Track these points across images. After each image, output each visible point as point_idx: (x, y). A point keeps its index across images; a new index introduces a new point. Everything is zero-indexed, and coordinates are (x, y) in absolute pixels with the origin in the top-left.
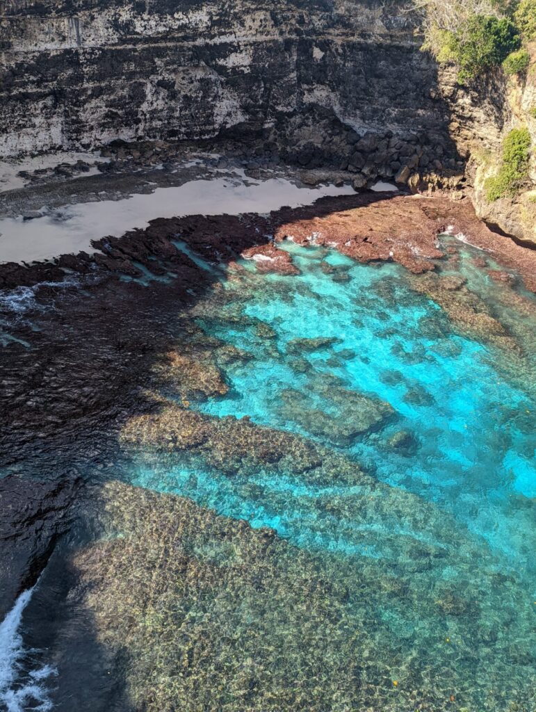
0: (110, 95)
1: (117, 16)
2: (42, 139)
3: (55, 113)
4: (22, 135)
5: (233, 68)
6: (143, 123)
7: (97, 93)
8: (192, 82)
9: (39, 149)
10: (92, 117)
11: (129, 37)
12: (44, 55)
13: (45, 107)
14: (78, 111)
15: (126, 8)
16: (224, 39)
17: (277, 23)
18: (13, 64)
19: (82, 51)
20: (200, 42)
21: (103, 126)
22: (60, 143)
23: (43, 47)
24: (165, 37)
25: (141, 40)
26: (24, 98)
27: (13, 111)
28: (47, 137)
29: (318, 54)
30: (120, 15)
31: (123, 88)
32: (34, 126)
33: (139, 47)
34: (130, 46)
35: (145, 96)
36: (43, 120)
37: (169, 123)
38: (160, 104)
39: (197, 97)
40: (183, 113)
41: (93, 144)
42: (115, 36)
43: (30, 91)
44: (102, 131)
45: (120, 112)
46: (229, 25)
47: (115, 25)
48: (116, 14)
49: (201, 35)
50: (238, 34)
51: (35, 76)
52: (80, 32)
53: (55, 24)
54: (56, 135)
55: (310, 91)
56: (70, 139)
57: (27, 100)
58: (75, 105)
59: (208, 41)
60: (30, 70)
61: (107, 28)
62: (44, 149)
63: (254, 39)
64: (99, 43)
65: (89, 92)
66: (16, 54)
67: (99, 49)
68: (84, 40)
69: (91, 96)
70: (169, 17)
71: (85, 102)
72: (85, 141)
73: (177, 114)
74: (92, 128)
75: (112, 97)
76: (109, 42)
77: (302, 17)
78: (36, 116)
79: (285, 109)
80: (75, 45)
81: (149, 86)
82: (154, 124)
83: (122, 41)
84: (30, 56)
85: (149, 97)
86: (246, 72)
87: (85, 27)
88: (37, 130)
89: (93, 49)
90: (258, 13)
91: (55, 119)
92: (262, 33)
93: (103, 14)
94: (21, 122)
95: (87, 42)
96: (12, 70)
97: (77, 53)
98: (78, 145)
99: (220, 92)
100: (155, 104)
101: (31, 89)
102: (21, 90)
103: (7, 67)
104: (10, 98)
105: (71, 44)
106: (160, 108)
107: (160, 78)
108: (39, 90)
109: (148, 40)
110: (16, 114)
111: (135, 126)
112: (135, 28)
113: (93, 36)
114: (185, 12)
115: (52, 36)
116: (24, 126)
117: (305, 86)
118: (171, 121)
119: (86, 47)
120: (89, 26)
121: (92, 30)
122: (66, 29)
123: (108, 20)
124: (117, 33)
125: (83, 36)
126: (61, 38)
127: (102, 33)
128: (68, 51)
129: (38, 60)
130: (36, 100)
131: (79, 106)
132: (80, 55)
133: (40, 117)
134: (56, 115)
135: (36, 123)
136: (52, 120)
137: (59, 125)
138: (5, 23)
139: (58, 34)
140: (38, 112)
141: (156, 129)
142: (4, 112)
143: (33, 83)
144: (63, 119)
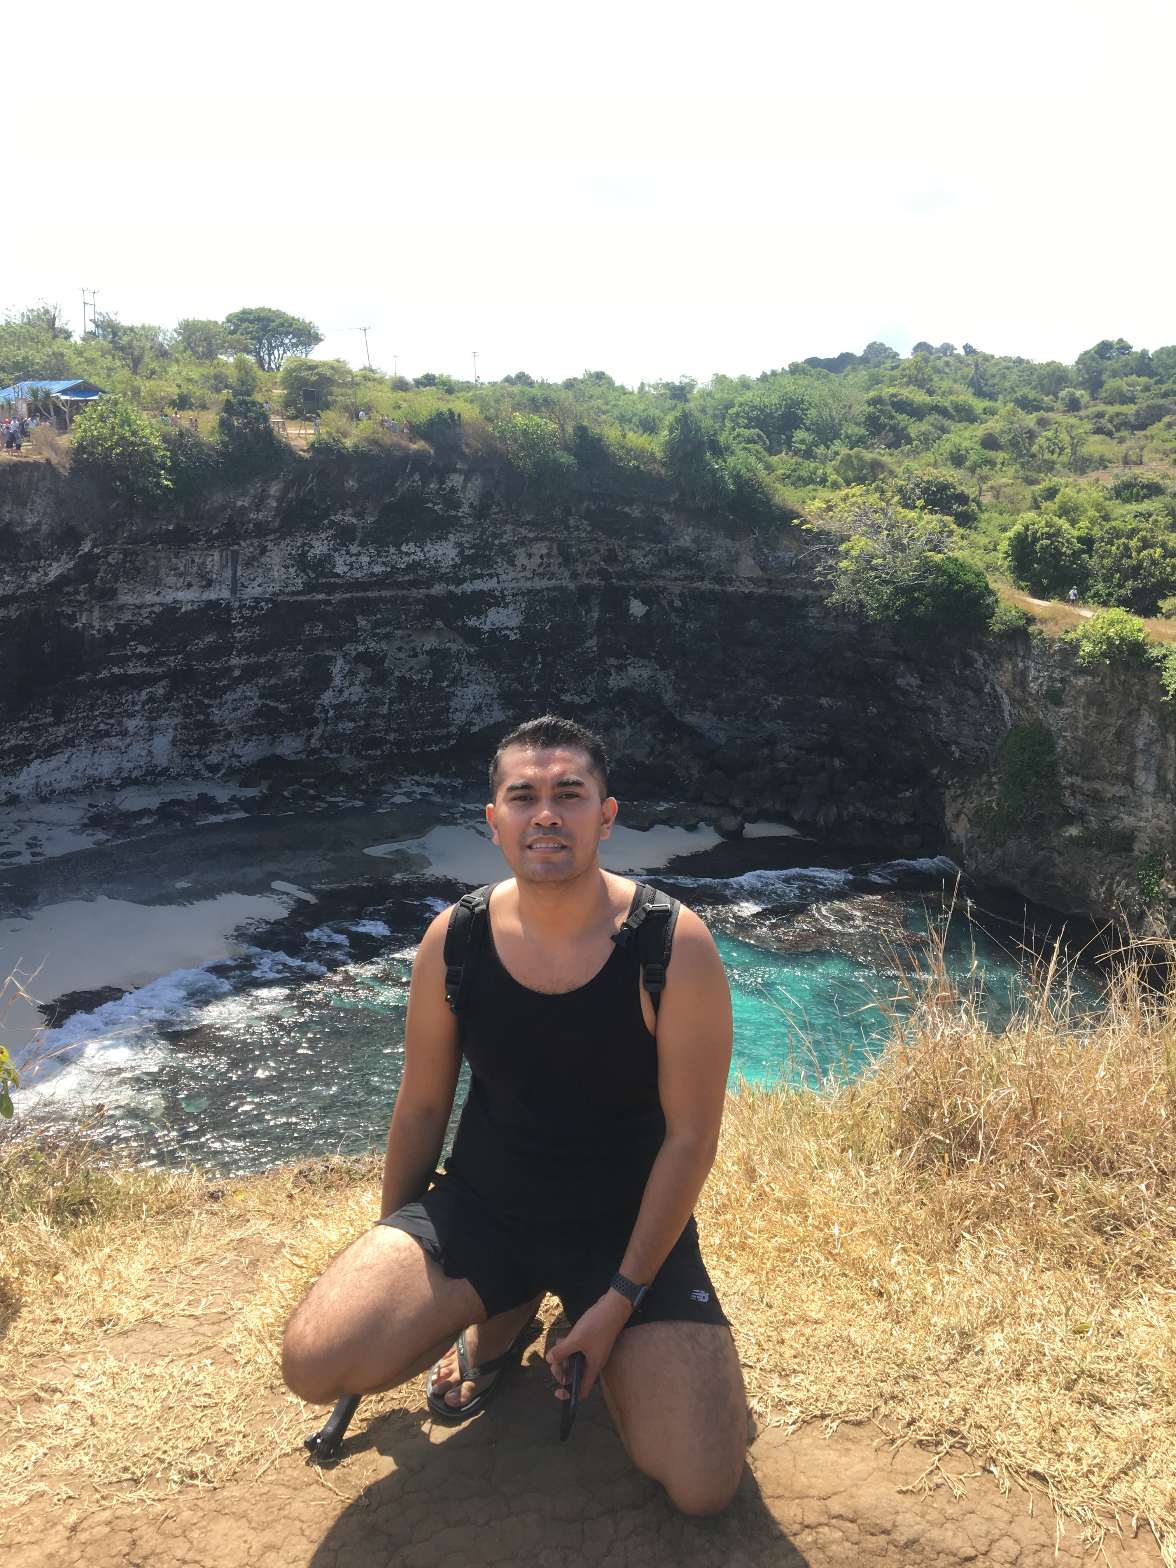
0: (270, 677)
1: (306, 548)
2: (134, 757)
3: (166, 710)
4: (100, 749)
5: (492, 632)
6: (322, 727)
7: (250, 674)
8: (416, 655)
9: (125, 775)
10: (233, 715)
11: (321, 581)
12: (171, 610)
13: (151, 699)
14: (209, 706)
15: (323, 536)
16: (479, 585)
17: (567, 559)
18: (112, 624)
19: (238, 604)
20: (439, 589)
21: (248, 732)
22: (165, 764)
23: (169, 597)
24: (380, 582)
25: (341, 586)
26: (118, 683)
27: (92, 708)
28: (144, 753)
29: (637, 608)
30: (312, 547)
31: (294, 667)
32: (124, 733)
33: (336, 597)
34: (321, 596)
35: (330, 678)
36: (142, 723)
37: (367, 725)
38: (355, 693)
39: (423, 680)
40: (395, 707)
41: (226, 764)
42: (299, 581)
43: (131, 672)
44: (247, 740)
46: (488, 563)
47: (302, 562)
48: (304, 544)
49: (443, 578)
50: (503, 577)
51: (147, 645)
52: (239, 573)
53: (197, 560)
54: (162, 746)
55: (621, 668)
56: (186, 755)
57: (123, 688)
58: (207, 695)
59: (452, 588)
60: (142, 635)
61: (287, 567)
62: (134, 775)
63: (528, 584)
64: (270, 590)
65: (237, 673)
66: (121, 608)
67: (267, 601)
68: (243, 585)
69: (238, 681)
70: (392, 550)
71: (226, 689)
72: (214, 759)
73: (384, 710)
74: (229, 736)
75: (272, 682)
76: (286, 590)
77: (612, 551)
78: (131, 716)
79: (577, 700)
80: (226, 594)
81: (340, 661)
82: (341, 727)
83: (310, 588)
84: (145, 612)
85: (337, 681)
86: (513, 637)
87: (248, 564)
88: (128, 741)
89: (257, 600)
90: (538, 545)
91: (164, 721)
92: (542, 576)
93: (283, 545)
94: (102, 726)
95: (249, 590)
96: (107, 635)
97: (228, 608)
98: (198, 765)
99: (465, 672)
100: (346, 693)
101: (133, 669)
102: (116, 670)
103: (99, 631)
104: (92, 684)
105: (220, 593)
106: (354, 698)
107: (361, 648)
108: (147, 670)
109: (357, 585)
110: (97, 713)
111: (305, 732)
112: (334, 567)
113: (259, 580)
114: (420, 542)
115: (189, 578)
116: (107, 734)
117: (613, 661)
118: (372, 722)
119: (245, 597)
120: (256, 564)
121: (260, 570)
122: (216, 568)
123: (290, 554)
124: (302, 574)
125: (243, 580)
126: (204, 583)
127: (276, 574)
128: (212, 605)
129: (158, 619)
130: (138, 687)
131: (213, 697)
132: (232, 610)
133: (139, 716)
134: (168, 713)
135: (129, 729)
136: (158, 723)
137: (170, 730)
138: (114, 557)
139: (199, 576)
140: (137, 708)
141: (342, 736)
142: (78, 709)
143: (140, 657)
144: (180, 720)
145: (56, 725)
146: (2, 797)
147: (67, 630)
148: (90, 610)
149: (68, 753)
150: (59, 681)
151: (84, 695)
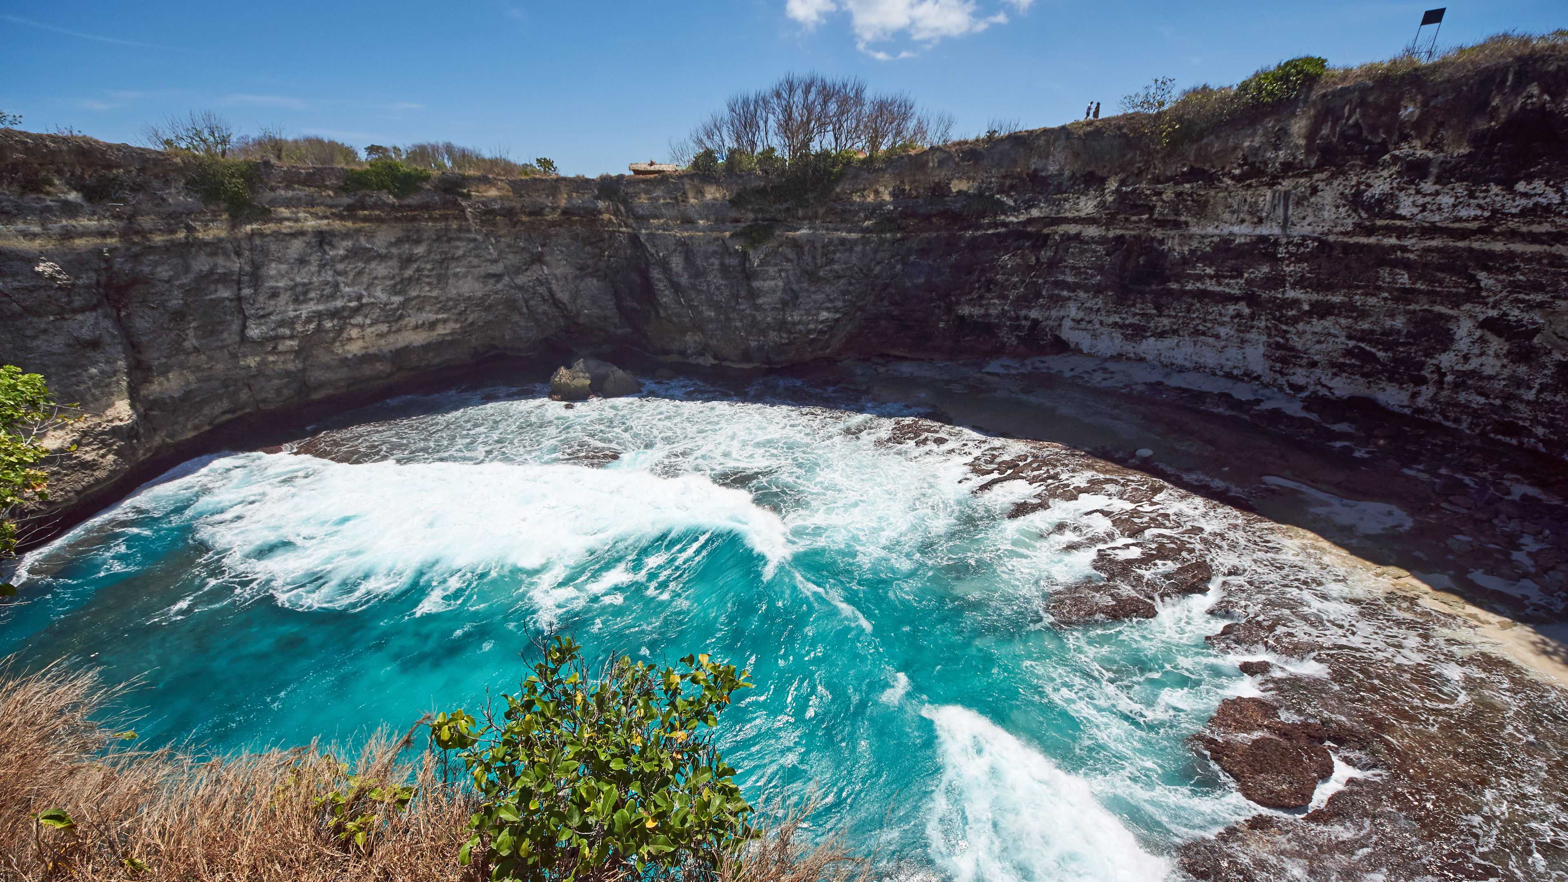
0: (1356, 320)
1: (1363, 187)
2: (1232, 357)
3: (1252, 327)
4: (1199, 344)
6: (1433, 388)
7: (1324, 311)
9: (1226, 369)
10: (1318, 347)
11: (1379, 223)
12: (1227, 241)
13: (1239, 315)
14: (1286, 332)
15: (1385, 173)
18: (1186, 249)
19: (1284, 240)
21: (1339, 368)
22: (1260, 372)
23: (1226, 230)
24: (1487, 230)
25: (1412, 230)
26: (1202, 295)
27: (1188, 311)
28: (1240, 357)
30: (1369, 186)
31: (1388, 316)
32: (1217, 337)
33: (1414, 243)
35: (1450, 339)
36: (1232, 332)
37: (1504, 407)
38: (1488, 364)
40: (1547, 396)
41: (1310, 389)
42: (1350, 221)
43: (1210, 288)
44: (1335, 375)
45: (1381, 354)
47: (1355, 201)
48: (1359, 183)
51: (1212, 268)
52: (1290, 212)
53: (1249, 199)
54: (1254, 358)
56: (1272, 369)
57: (1207, 300)
58: (1281, 321)
60: (1206, 259)
61: (1337, 207)
62: (1235, 372)
64: (1319, 230)
65: (1306, 307)
66: (1191, 237)
67: (1314, 239)
68: (1293, 224)
69: (1310, 314)
70: (1498, 190)
71: (1298, 320)
72: (1298, 380)
74: (1313, 364)
75: (1363, 325)
76: (1336, 230)
78: (1223, 324)
80: (1277, 231)
81: (1465, 324)
82: (1463, 397)
83: (1363, 229)
84: (1207, 241)
85: (1462, 346)
87: (1298, 204)
89: (1304, 238)
91: (1253, 336)
93: (1335, 183)
94: (1201, 327)
95: (1298, 227)
96: (1183, 257)
97: (1276, 243)
100: (1474, 362)
101: (1211, 286)
103: (1178, 253)
104: (1184, 293)
105: (1270, 229)
106: (1487, 371)
107: (1493, 313)
108: (1223, 289)
109: (1437, 231)
110: (1194, 315)
111: (1411, 388)
112: (1397, 207)
113: (1309, 219)
114: (1555, 181)
115: (1242, 215)
116: (1204, 334)
118: (1513, 405)
119: (1295, 234)
120: (1306, 203)
121: (1309, 210)
122: (1267, 207)
123: (1342, 194)
124: (1354, 215)
125: (1293, 218)
126: (1256, 220)
127: (1326, 214)
128: (1263, 239)
129: (1216, 248)
130: (1222, 302)
131: (1287, 324)
132: (1280, 245)
133: (1229, 327)
134: (1255, 330)
135: (1222, 334)
136: (1247, 336)
137: (1261, 345)
138: (1168, 195)
139: (1252, 214)
140: (1225, 319)
141: (1465, 407)
142: (1175, 309)
143: (1211, 277)
144: (1265, 338)
145: (1160, 316)
146: (1132, 355)
147: (1157, 250)
148: (1173, 238)
149: (1176, 339)
150: (1149, 284)
151: (1178, 299)
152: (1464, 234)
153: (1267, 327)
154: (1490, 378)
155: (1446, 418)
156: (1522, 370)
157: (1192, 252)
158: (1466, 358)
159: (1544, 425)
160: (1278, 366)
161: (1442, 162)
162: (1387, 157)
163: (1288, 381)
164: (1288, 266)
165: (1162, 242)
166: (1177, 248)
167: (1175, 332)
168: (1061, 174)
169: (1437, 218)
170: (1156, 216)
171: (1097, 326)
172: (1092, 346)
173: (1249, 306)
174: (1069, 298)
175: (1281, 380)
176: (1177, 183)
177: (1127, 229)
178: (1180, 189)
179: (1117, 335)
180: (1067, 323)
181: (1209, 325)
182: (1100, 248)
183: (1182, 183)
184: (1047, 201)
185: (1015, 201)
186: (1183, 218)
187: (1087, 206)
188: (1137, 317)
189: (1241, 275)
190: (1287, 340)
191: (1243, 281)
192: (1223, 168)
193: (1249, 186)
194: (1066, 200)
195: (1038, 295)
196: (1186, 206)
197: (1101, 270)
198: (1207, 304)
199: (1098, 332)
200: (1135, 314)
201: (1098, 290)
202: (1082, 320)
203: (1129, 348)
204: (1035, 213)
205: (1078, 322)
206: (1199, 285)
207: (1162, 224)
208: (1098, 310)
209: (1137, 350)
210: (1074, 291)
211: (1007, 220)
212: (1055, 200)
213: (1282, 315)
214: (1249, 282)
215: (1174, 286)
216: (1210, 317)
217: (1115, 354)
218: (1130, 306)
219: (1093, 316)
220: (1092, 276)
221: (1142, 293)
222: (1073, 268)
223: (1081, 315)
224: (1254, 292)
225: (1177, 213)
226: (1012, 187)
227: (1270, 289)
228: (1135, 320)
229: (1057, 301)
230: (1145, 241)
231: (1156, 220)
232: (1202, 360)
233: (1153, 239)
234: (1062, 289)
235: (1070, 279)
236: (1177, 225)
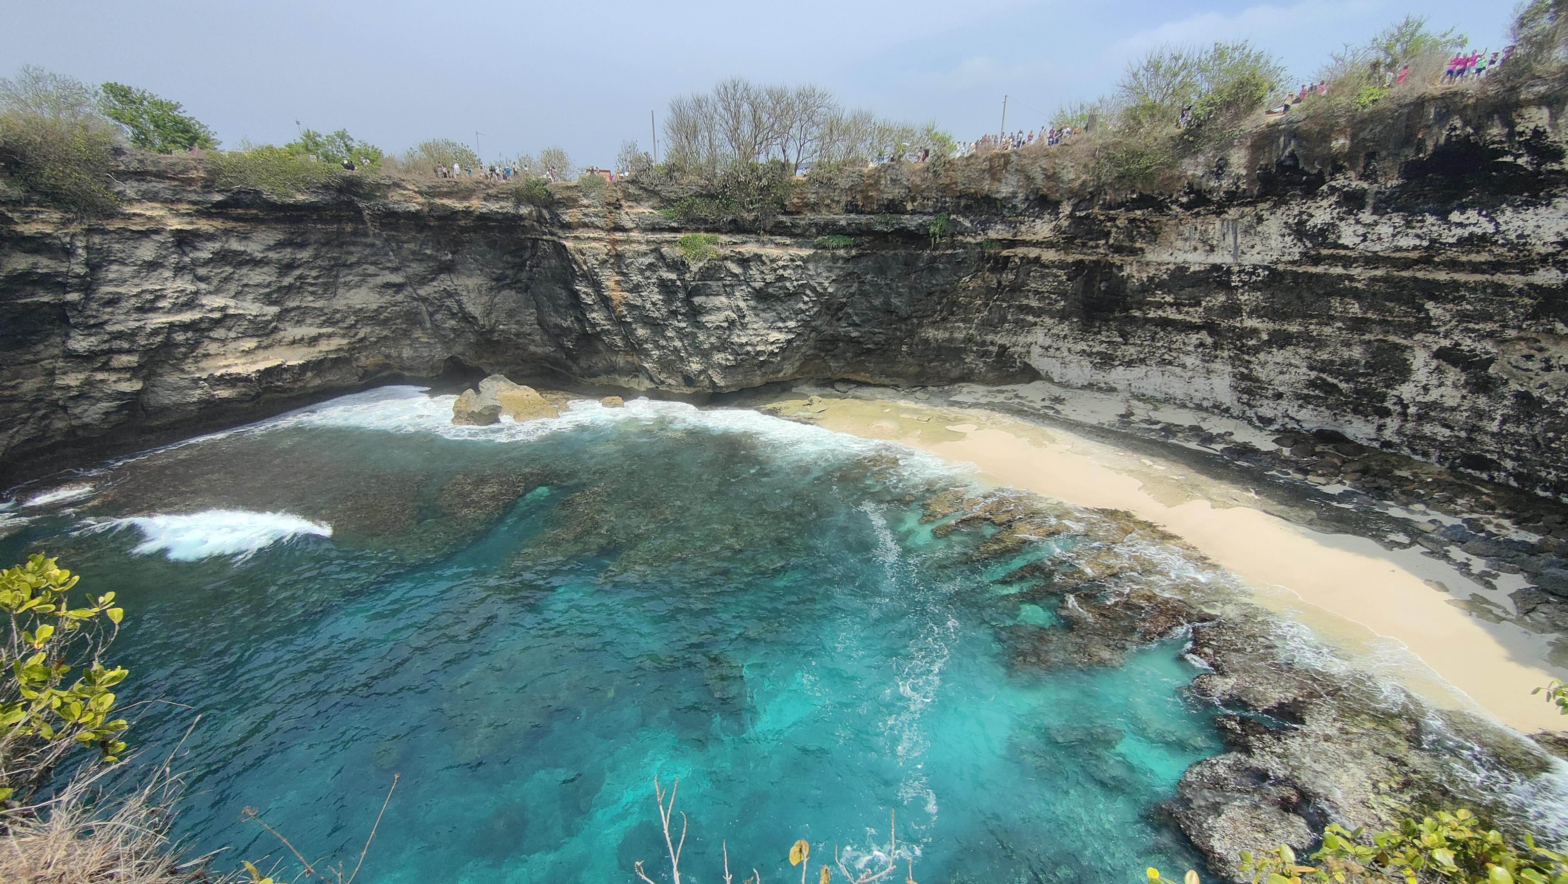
0: (1315, 350)
1: (1305, 217)
2: (1200, 388)
3: (1216, 357)
4: (1167, 374)
6: (1397, 420)
7: (1282, 341)
9: (1196, 401)
10: (1281, 377)
11: (1324, 252)
12: (1182, 269)
13: (1202, 345)
14: (1249, 362)
15: (1325, 203)
18: (1144, 276)
19: (1237, 269)
20: (1548, 277)
21: (1306, 400)
22: (1228, 404)
23: (1180, 258)
24: (1427, 259)
25: (1356, 260)
26: (1165, 323)
27: (1153, 339)
28: (1208, 388)
30: (1311, 216)
31: (1347, 346)
32: (1184, 366)
33: (1360, 273)
34: (1339, 270)
35: (1412, 372)
36: (1198, 362)
37: (1470, 439)
38: (1448, 396)
40: (1510, 427)
41: (1280, 421)
42: (1296, 250)
43: (1171, 317)
44: (1303, 407)
45: (1343, 386)
47: (1299, 231)
48: (1301, 213)
49: (1544, 261)
51: (1171, 296)
52: (1239, 241)
53: (1199, 227)
54: (1222, 390)
56: (1240, 401)
57: (1170, 329)
58: (1243, 351)
60: (1165, 287)
61: (1284, 236)
62: (1205, 404)
64: (1268, 259)
65: (1265, 337)
66: (1148, 264)
67: (1265, 268)
68: (1243, 253)
69: (1269, 343)
70: (1433, 220)
71: (1259, 350)
72: (1265, 412)
74: (1279, 396)
75: (1323, 356)
76: (1283, 259)
78: (1187, 354)
80: (1228, 259)
81: (1420, 354)
82: (1428, 429)
83: (1310, 258)
84: (1163, 268)
85: (1420, 377)
87: (1246, 232)
89: (1255, 267)
91: (1217, 366)
93: (1279, 212)
94: (1166, 356)
95: (1248, 256)
96: (1143, 284)
97: (1229, 272)
100: (1435, 393)
101: (1171, 314)
103: (1137, 280)
104: (1147, 321)
105: (1222, 258)
106: (1448, 403)
107: (1446, 343)
108: (1184, 318)
109: (1380, 260)
110: (1159, 344)
111: (1377, 421)
112: (1339, 237)
113: (1258, 248)
115: (1193, 243)
116: (1170, 363)
118: (1478, 438)
119: (1245, 263)
120: (1252, 232)
121: (1257, 239)
122: (1217, 235)
123: (1286, 223)
124: (1299, 244)
125: (1242, 247)
126: (1207, 248)
127: (1273, 243)
128: (1216, 268)
129: (1173, 275)
130: (1184, 331)
131: (1248, 354)
132: (1233, 274)
133: (1194, 356)
134: (1219, 360)
135: (1187, 364)
136: (1213, 366)
137: (1226, 376)
138: (1122, 222)
139: (1204, 242)
140: (1189, 348)
141: (1432, 440)
142: (1140, 337)
143: (1171, 305)
144: (1229, 368)
145: (1125, 344)
146: (1103, 385)
147: (1117, 276)
148: (1131, 264)
149: (1144, 368)
150: (1113, 311)
151: (1142, 327)
152: (1408, 264)
153: (1230, 357)
154: (1453, 409)
155: (1414, 451)
156: (1482, 401)
157: (1151, 279)
158: (1426, 389)
159: (1512, 459)
160: (1245, 397)
161: (1377, 193)
162: (1325, 188)
163: (1256, 414)
164: (1242, 294)
165: (1121, 268)
166: (1135, 274)
167: (1142, 361)
168: (1014, 195)
169: (1377, 248)
170: (1111, 241)
171: (1066, 353)
172: (1062, 376)
173: (1210, 335)
174: (1035, 324)
175: (1250, 413)
176: (1128, 210)
177: (1085, 254)
178: (1131, 215)
179: (1086, 362)
180: (1036, 350)
181: (1175, 355)
182: (1060, 272)
183: (1133, 210)
184: (1003, 222)
185: (972, 222)
186: (1138, 245)
187: (1043, 229)
188: (1105, 345)
189: (1198, 304)
190: (1251, 370)
191: (1201, 310)
192: (1171, 196)
193: (1198, 214)
194: (1021, 223)
195: (1003, 320)
196: (1139, 233)
197: (1064, 295)
198: (1170, 333)
199: (1067, 360)
200: (1102, 342)
201: (1063, 316)
202: (1050, 347)
203: (1099, 377)
204: (992, 234)
205: (1047, 349)
206: (1160, 312)
207: (1118, 249)
208: (1065, 337)
209: (1106, 380)
210: (1039, 316)
211: (965, 241)
212: (1011, 222)
213: (1243, 345)
214: (1208, 310)
215: (1138, 314)
216: (1174, 346)
217: (1086, 384)
218: (1096, 334)
219: (1060, 343)
220: (1056, 301)
221: (1106, 321)
222: (1036, 292)
223: (1048, 342)
224: (1213, 323)
225: (1132, 239)
226: (967, 207)
227: (1228, 317)
228: (1102, 348)
229: (1022, 326)
230: (1104, 267)
231: (1112, 246)
232: (1171, 392)
233: (1112, 265)
234: (1027, 314)
235: (1034, 304)
236: (1133, 252)
